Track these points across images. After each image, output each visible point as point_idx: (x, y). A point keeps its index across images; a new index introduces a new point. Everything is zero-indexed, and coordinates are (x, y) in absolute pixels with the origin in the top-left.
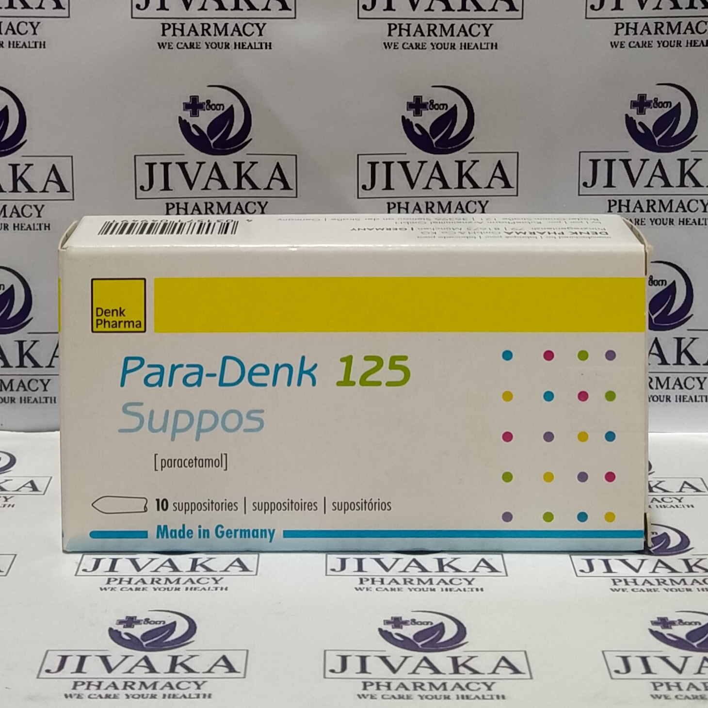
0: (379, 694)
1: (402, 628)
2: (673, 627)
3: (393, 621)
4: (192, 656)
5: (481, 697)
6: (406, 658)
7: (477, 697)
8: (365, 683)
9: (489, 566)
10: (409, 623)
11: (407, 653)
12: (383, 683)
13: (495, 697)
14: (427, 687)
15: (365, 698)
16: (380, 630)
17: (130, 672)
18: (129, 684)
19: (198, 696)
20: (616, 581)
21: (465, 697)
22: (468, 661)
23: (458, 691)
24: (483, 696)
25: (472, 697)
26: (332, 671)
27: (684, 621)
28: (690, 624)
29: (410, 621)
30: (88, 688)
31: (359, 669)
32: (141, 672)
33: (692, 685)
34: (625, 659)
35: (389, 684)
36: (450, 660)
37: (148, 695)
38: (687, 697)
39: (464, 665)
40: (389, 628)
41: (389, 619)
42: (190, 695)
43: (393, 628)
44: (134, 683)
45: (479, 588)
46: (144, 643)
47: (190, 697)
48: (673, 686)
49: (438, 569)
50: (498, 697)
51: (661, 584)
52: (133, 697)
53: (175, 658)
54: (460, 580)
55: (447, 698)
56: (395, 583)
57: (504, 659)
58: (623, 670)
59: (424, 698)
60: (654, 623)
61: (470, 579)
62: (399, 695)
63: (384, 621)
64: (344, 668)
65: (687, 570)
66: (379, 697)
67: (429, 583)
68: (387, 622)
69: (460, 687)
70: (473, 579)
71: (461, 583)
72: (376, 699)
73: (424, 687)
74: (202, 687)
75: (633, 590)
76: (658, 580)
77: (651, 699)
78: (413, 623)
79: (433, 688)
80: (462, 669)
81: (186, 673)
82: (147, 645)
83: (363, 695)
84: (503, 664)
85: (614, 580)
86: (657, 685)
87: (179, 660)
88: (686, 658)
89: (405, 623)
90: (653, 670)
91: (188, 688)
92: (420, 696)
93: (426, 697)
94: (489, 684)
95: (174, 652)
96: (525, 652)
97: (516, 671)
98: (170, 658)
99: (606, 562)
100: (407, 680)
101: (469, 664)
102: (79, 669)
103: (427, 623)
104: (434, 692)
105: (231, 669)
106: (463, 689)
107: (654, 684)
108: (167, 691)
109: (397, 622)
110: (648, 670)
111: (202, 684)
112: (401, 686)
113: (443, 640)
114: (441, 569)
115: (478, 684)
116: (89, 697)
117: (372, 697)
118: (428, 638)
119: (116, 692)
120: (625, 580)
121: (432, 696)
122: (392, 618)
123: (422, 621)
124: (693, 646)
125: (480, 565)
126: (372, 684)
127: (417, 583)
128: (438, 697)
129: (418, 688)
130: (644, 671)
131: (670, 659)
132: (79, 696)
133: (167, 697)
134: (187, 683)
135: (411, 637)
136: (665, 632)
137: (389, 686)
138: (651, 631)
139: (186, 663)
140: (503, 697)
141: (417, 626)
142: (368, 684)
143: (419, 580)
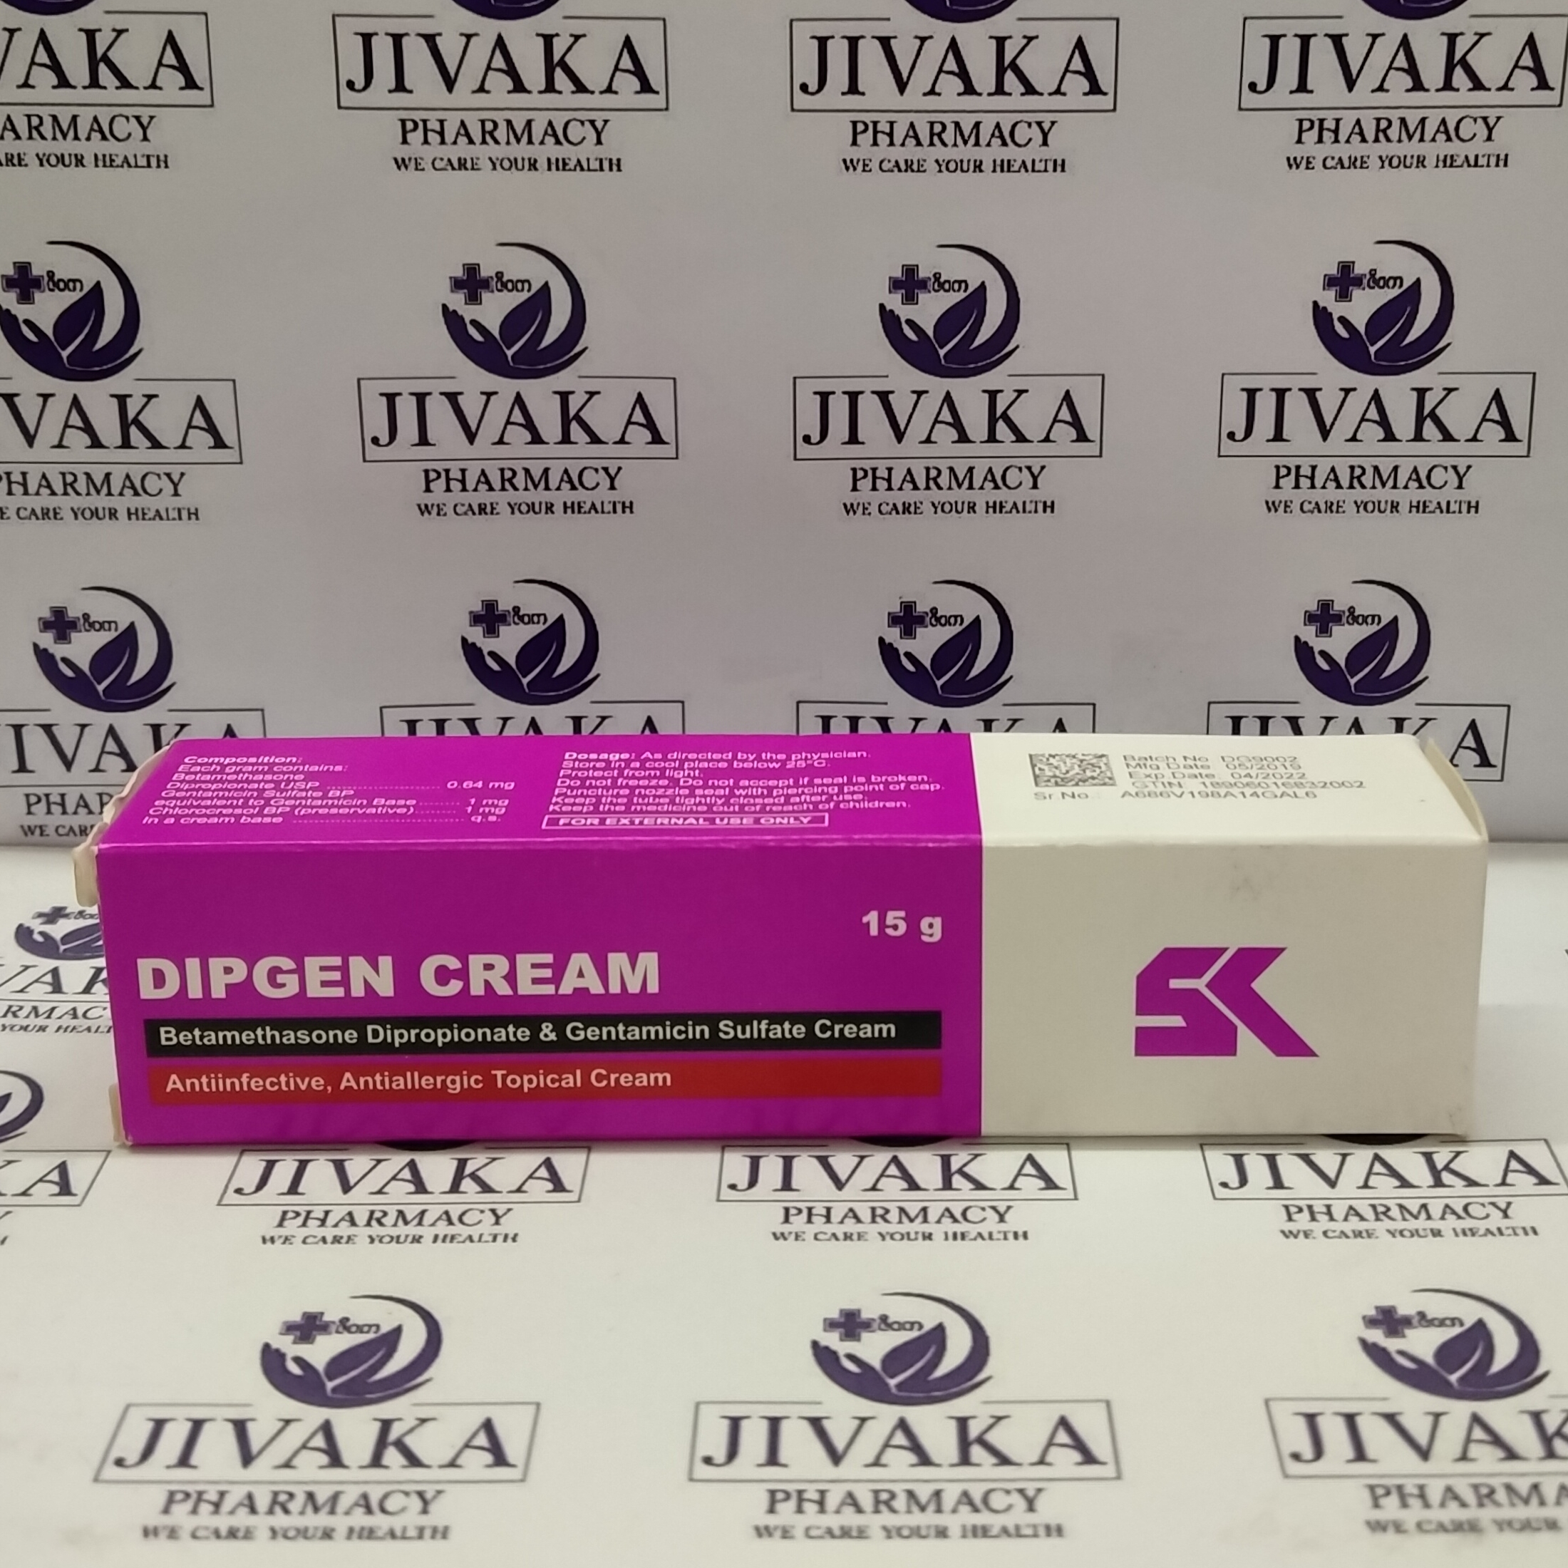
0: (800, 1522)
1: (859, 1340)
2: (1408, 1332)
3: (842, 1320)
4: (423, 1421)
5: (1012, 1530)
6: (863, 1420)
7: (1005, 1531)
8: (773, 1493)
9: (1043, 1175)
10: (875, 1325)
11: (864, 1406)
12: (812, 1494)
13: (1042, 1531)
14: (900, 1503)
15: (770, 1535)
16: (815, 1345)
17: (287, 1465)
18: (282, 1498)
19: (420, 1536)
20: (1293, 1210)
21: (980, 1532)
22: (990, 1427)
23: (967, 1517)
24: (1017, 1528)
25: (995, 1531)
26: (708, 1461)
27: (1430, 1317)
28: (1442, 1323)
29: (878, 1321)
30: (194, 1511)
31: (762, 1454)
32: (311, 1465)
33: (1451, 1494)
34: (1311, 1419)
35: (822, 1493)
36: (952, 1427)
37: (316, 1528)
38: (1442, 1528)
39: (981, 1441)
40: (832, 1340)
41: (835, 1315)
42: (404, 1529)
43: (841, 1340)
44: (291, 1496)
45: (1020, 1233)
46: (330, 1385)
47: (404, 1537)
48: (1411, 1495)
49: (940, 1186)
50: (1048, 1529)
51: (1382, 1217)
52: (286, 1537)
53: (386, 1425)
54: (983, 1209)
55: (942, 1533)
56: (853, 1221)
57: (1064, 1423)
58: (1307, 1451)
59: (894, 1533)
60: (1371, 1322)
61: (1002, 1207)
62: (842, 1528)
63: (825, 1320)
64: (733, 1452)
65: (1431, 1181)
66: (799, 1532)
67: (920, 1219)
68: (831, 1325)
69: (971, 1503)
70: (1009, 1208)
71: (984, 1219)
72: (792, 1537)
73: (895, 1504)
74: (433, 1508)
75: (1325, 1233)
76: (1374, 1207)
77: (1366, 1531)
78: (883, 1326)
79: (915, 1509)
80: (977, 1452)
81: (404, 1467)
82: (335, 1390)
83: (767, 1528)
84: (1063, 1437)
85: (1287, 1207)
86: (1380, 1491)
87: (394, 1434)
88: (1437, 1416)
89: (867, 1325)
90: (1371, 1451)
91: (403, 1510)
92: (885, 1528)
93: (899, 1530)
94: (1031, 1493)
95: (386, 1409)
96: (1108, 1403)
97: (1089, 1458)
98: (377, 1426)
99: (1272, 1160)
100: (860, 1485)
101: (991, 1437)
102: (184, 1460)
103: (912, 1324)
104: (917, 1519)
105: (500, 1459)
106: (976, 1510)
107: (1372, 1488)
108: (360, 1519)
109: (851, 1324)
110: (1360, 1454)
111: (434, 1497)
112: (849, 1501)
113: (941, 1371)
114: (947, 1185)
115: (1008, 1492)
116: (194, 1536)
117: (786, 1534)
118: (911, 1366)
119: (251, 1520)
120: (1310, 1207)
121: (911, 1529)
122: (841, 1311)
123: (902, 1320)
124: (1448, 1383)
125: (1024, 1171)
126: (788, 1496)
127: (897, 1219)
128: (923, 1532)
129: (883, 1508)
130: (1350, 1454)
131: (1405, 1421)
132: (173, 1534)
133: (355, 1535)
134: (402, 1496)
135: (876, 1363)
136: (1392, 1345)
137: (821, 1503)
138: (1363, 1342)
139: (409, 1441)
140: (1059, 1531)
141: (891, 1333)
142: (780, 1496)
143: (902, 1210)
